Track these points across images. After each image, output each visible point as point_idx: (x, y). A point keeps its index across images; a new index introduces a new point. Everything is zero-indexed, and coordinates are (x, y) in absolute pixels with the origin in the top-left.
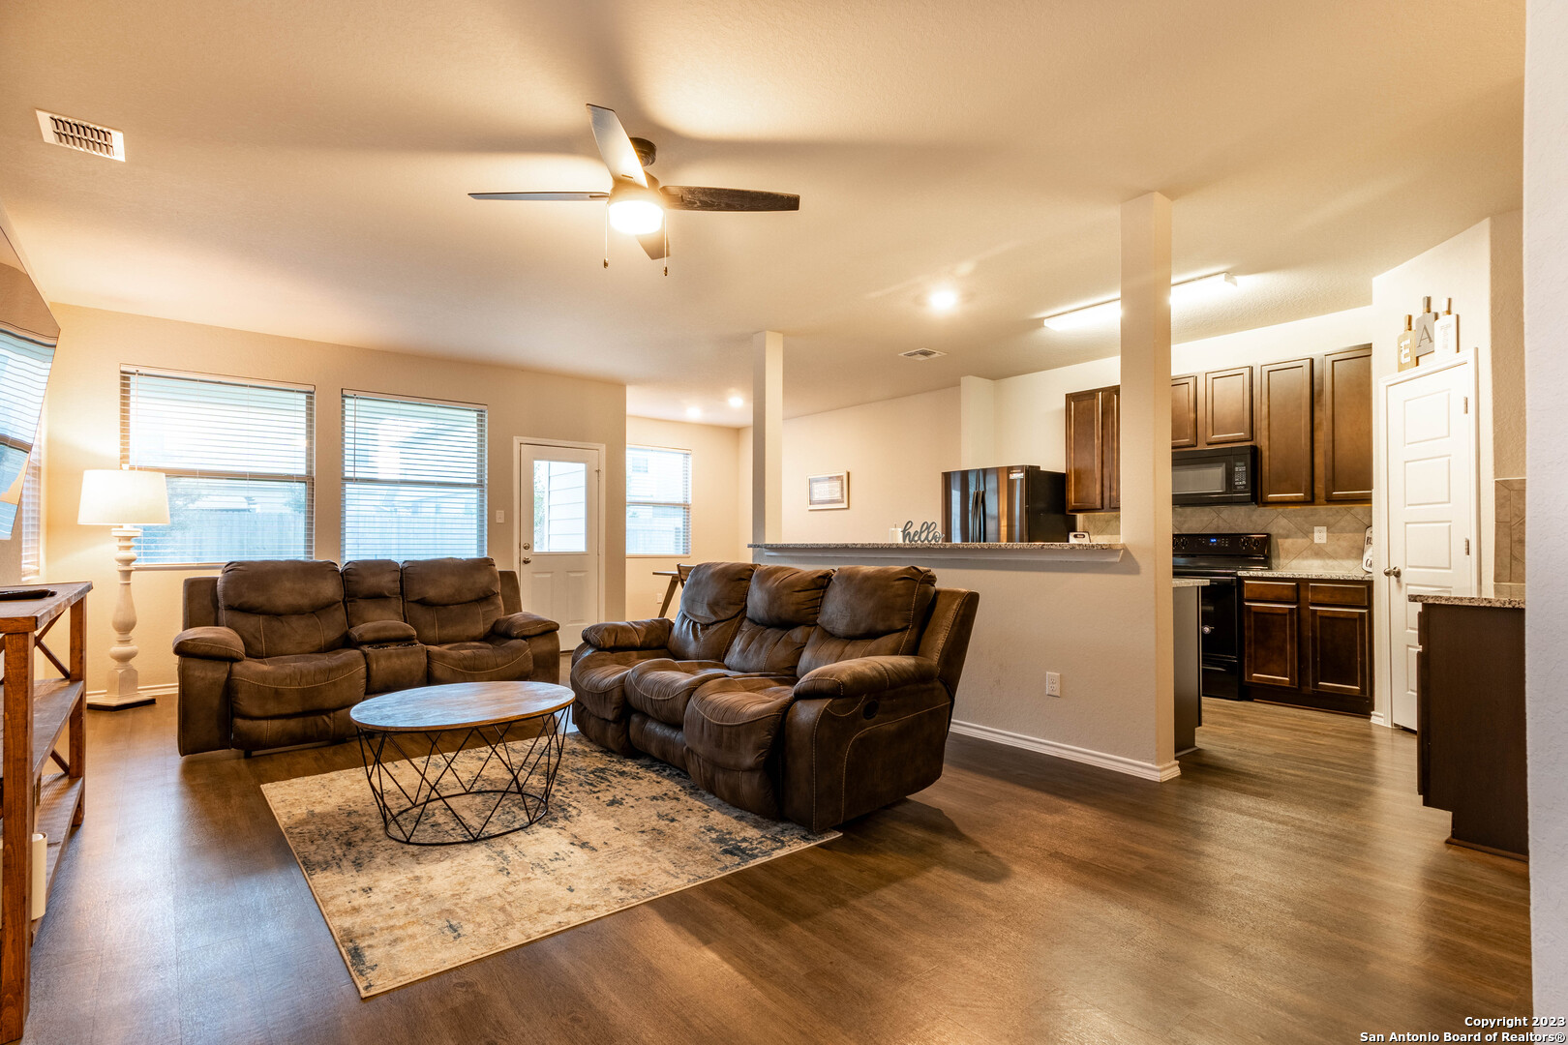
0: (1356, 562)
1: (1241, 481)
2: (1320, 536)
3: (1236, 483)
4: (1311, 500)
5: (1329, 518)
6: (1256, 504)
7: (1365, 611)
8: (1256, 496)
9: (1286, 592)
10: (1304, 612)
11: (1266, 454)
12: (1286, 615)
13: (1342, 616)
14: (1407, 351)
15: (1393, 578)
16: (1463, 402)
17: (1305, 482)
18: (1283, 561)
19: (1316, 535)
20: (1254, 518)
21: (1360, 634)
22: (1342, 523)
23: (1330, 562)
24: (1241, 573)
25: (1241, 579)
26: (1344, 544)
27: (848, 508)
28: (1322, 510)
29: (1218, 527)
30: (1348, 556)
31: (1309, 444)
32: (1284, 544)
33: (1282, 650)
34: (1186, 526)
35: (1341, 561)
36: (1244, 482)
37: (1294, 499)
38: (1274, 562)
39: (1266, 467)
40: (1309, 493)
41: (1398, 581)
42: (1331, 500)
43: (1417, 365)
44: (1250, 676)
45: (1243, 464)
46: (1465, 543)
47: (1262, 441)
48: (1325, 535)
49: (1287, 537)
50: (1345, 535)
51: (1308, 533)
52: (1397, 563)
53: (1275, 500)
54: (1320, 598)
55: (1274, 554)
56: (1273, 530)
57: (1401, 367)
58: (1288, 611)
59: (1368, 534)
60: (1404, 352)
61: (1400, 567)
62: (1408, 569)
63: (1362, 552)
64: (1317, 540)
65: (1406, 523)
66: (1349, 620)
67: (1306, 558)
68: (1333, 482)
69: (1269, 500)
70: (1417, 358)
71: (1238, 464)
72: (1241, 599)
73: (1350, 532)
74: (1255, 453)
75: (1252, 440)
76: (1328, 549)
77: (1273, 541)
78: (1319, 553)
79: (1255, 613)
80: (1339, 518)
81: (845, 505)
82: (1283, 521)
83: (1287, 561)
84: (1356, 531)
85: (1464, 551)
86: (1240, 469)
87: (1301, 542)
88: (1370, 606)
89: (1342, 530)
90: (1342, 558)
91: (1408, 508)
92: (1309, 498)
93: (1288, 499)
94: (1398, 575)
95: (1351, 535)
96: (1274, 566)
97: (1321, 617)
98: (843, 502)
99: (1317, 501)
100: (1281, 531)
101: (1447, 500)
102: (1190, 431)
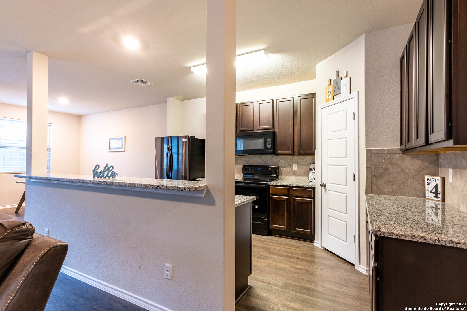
0: (307, 177)
1: (269, 145)
2: (295, 167)
3: (268, 146)
4: (293, 154)
5: (298, 161)
6: (274, 154)
7: (312, 200)
8: (274, 152)
9: (285, 191)
10: (291, 200)
11: (278, 135)
12: (285, 201)
13: (304, 201)
14: (330, 94)
15: (323, 188)
16: (353, 115)
17: (291, 147)
18: (283, 177)
19: (294, 167)
20: (273, 159)
21: (311, 209)
22: (302, 162)
23: (298, 177)
24: (269, 183)
25: (269, 186)
26: (303, 170)
27: (125, 151)
28: (296, 158)
29: (261, 163)
30: (304, 175)
31: (292, 131)
32: (283, 170)
33: (284, 215)
34: (250, 162)
35: (302, 177)
36: (270, 146)
37: (287, 153)
38: (280, 177)
39: (278, 140)
40: (292, 151)
41: (325, 189)
42: (300, 154)
43: (333, 99)
44: (272, 226)
45: (270, 138)
46: (353, 176)
47: (277, 130)
48: (297, 167)
49: (284, 167)
50: (303, 167)
51: (291, 166)
52: (325, 181)
53: (281, 153)
54: (297, 194)
55: (280, 173)
56: (280, 165)
57: (327, 100)
58: (285, 199)
59: (311, 167)
60: (328, 94)
61: (326, 183)
62: (329, 184)
63: (309, 174)
64: (294, 169)
65: (328, 165)
66: (307, 203)
67: (290, 175)
68: (301, 147)
69: (279, 153)
70: (333, 96)
71: (268, 138)
72: (269, 194)
73: (305, 166)
74: (274, 133)
75: (273, 129)
76: (298, 172)
77: (280, 169)
78: (295, 174)
79: (274, 200)
80: (301, 160)
81: (123, 150)
82: (283, 161)
83: (284, 177)
84: (307, 165)
85: (353, 179)
86: (269, 140)
87: (289, 169)
88: (314, 198)
89: (302, 165)
90: (302, 176)
91: (329, 159)
92: (292, 153)
93: (285, 153)
94: (325, 186)
95: (305, 167)
96: (280, 178)
97: (297, 202)
98: (122, 149)
99: (295, 154)
100: (282, 165)
101: (345, 156)
102: (251, 124)
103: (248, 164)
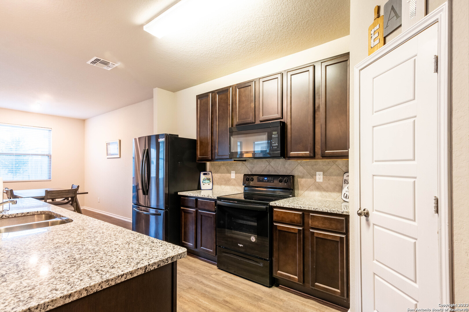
0: (339, 194)
1: (276, 144)
2: (319, 177)
3: (273, 145)
4: (313, 156)
5: (324, 167)
6: (284, 158)
7: (344, 236)
8: (284, 154)
9: (296, 218)
10: (306, 232)
11: (289, 127)
12: (296, 233)
13: (329, 238)
14: (376, 35)
15: (363, 218)
16: (433, 60)
17: (310, 145)
18: (300, 192)
19: (317, 177)
20: (286, 166)
21: (341, 256)
22: (331, 170)
23: (325, 193)
24: (272, 203)
25: (272, 207)
26: (332, 183)
27: (120, 157)
28: (321, 162)
29: (269, 171)
30: (334, 190)
31: (312, 120)
32: (301, 182)
33: (294, 257)
34: (254, 170)
35: (330, 193)
36: (277, 144)
37: (304, 155)
38: (296, 192)
39: (289, 135)
40: (312, 152)
41: (367, 220)
42: (324, 156)
43: (385, 43)
44: (276, 273)
45: (276, 133)
46: (433, 201)
47: (287, 119)
48: (322, 177)
49: (302, 177)
50: (333, 177)
51: (313, 176)
52: (366, 206)
53: (294, 156)
54: (316, 224)
55: (296, 187)
56: (296, 173)
57: (372, 48)
58: (297, 232)
59: (345, 177)
60: (373, 38)
61: (369, 209)
62: (375, 212)
63: (342, 188)
64: (318, 180)
65: (373, 176)
66: (334, 242)
67: (312, 190)
68: (326, 145)
69: (291, 156)
70: (385, 38)
71: (274, 133)
72: (272, 221)
73: (335, 175)
74: (283, 126)
75: (282, 118)
76: (324, 186)
77: (296, 179)
78: (319, 187)
79: (279, 230)
80: (329, 167)
81: (118, 156)
82: (300, 168)
83: (302, 192)
84: (338, 175)
85: (433, 209)
86: (275, 135)
87: (309, 180)
88: (347, 233)
89: (331, 174)
90: (331, 191)
91: (375, 163)
92: (312, 155)
93: (300, 155)
94: (367, 215)
95: (335, 177)
96: (296, 194)
97: (316, 237)
99: (317, 157)
100: (299, 174)
101: (411, 157)
102: (252, 114)
103: (251, 172)
